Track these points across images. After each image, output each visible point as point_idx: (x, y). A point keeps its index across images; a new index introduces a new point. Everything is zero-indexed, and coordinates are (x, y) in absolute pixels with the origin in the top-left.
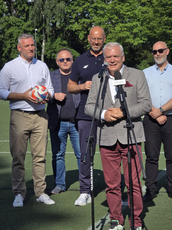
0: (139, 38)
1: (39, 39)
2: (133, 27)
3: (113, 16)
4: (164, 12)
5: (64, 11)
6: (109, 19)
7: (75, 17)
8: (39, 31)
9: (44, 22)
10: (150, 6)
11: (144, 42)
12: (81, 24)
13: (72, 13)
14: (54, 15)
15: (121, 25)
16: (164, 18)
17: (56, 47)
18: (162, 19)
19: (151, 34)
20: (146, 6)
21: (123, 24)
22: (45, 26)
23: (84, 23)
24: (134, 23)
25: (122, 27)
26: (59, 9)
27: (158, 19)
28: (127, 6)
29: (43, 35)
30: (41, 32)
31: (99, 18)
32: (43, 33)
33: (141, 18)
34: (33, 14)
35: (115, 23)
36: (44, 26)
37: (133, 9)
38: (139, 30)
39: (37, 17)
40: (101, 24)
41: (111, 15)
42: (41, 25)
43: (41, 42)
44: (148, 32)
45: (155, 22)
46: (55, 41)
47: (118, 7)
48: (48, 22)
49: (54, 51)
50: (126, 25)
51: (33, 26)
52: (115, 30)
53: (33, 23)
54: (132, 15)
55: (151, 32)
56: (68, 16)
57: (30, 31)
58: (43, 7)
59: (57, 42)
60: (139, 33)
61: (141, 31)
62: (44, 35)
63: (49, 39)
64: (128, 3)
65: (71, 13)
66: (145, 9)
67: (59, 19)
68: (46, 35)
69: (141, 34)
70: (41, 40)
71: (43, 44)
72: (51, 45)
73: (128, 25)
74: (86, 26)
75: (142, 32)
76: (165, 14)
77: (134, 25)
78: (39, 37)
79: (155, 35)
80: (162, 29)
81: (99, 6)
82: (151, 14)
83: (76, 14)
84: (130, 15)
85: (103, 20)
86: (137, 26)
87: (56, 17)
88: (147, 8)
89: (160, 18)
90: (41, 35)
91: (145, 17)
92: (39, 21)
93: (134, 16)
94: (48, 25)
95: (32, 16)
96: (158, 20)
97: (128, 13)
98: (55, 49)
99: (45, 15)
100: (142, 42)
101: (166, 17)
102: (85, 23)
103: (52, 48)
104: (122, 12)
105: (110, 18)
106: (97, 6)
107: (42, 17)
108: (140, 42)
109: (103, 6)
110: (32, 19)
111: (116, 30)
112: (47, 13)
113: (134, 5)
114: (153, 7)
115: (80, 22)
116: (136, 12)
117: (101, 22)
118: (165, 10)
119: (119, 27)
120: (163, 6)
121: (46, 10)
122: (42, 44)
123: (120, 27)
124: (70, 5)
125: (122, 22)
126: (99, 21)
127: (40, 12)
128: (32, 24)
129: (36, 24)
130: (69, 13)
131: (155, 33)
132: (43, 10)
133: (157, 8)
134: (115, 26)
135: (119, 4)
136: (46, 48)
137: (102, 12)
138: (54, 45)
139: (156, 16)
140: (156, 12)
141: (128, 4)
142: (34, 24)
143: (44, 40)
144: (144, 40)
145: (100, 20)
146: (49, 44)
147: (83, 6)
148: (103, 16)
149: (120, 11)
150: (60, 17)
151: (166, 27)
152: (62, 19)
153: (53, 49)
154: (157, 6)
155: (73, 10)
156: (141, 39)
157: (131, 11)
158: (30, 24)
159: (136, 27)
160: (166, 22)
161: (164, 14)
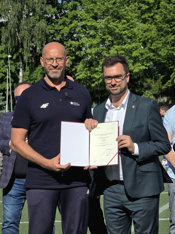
0: (139, 63)
1: (15, 68)
2: (132, 49)
3: (107, 36)
4: (170, 30)
5: (45, 32)
6: (101, 40)
7: (60, 39)
8: (14, 57)
9: (20, 46)
10: (151, 23)
11: (147, 68)
12: (67, 48)
13: (56, 34)
14: (33, 36)
15: (116, 47)
16: (170, 37)
17: (37, 77)
18: (168, 38)
19: (154, 57)
20: (147, 23)
21: (120, 46)
22: (22, 52)
23: (71, 46)
24: (134, 45)
25: (119, 50)
26: (39, 29)
27: (162, 38)
28: (124, 23)
29: (19, 63)
30: (17, 60)
31: (89, 39)
32: (20, 60)
33: (142, 38)
34: (6, 36)
35: (109, 45)
36: (20, 51)
37: (132, 27)
38: (140, 53)
39: (12, 41)
40: (92, 47)
41: (104, 35)
42: (17, 50)
43: (18, 71)
44: (151, 54)
45: (159, 42)
46: (35, 70)
47: (112, 25)
48: (25, 47)
49: (34, 82)
50: (124, 47)
51: (7, 51)
52: (109, 54)
53: (7, 48)
54: (130, 35)
55: (154, 55)
56: (50, 38)
57: (3, 58)
58: (18, 28)
59: (38, 71)
60: (140, 57)
61: (142, 54)
62: (21, 63)
63: (27, 68)
64: (125, 19)
65: (54, 33)
66: (146, 26)
67: (40, 42)
68: (24, 63)
69: (142, 58)
70: (17, 69)
71: (21, 74)
72: (30, 75)
73: (126, 47)
74: (74, 50)
75: (143, 56)
76: (171, 32)
77: (134, 47)
78: (15, 66)
79: (160, 58)
80: (168, 51)
81: (89, 24)
82: (153, 33)
83: (61, 36)
84: (128, 35)
85: (95, 42)
86: (136, 48)
87: (36, 39)
88: (149, 25)
89: (164, 38)
90: (18, 64)
91: (146, 37)
92: (15, 44)
93: (133, 36)
94: (26, 50)
95: (5, 39)
96: (162, 40)
97: (125, 32)
98: (36, 79)
99: (22, 37)
100: (144, 67)
101: (172, 35)
102: (73, 46)
103: (32, 78)
104: (117, 31)
105: (103, 39)
106: (86, 25)
107: (18, 41)
108: (141, 69)
109: (94, 24)
110: (6, 43)
111: (111, 53)
112: (24, 36)
113: (133, 22)
114: (156, 24)
115: (67, 45)
116: (135, 30)
117: (92, 44)
118: (171, 27)
119: (114, 49)
120: (168, 22)
121: (22, 32)
122: (19, 74)
123: (116, 50)
124: (53, 24)
125: (118, 44)
126: (90, 43)
127: (15, 34)
128: (5, 49)
129: (11, 49)
130: (52, 34)
131: (159, 56)
132: (19, 31)
133: (160, 25)
134: (109, 49)
135: (114, 21)
136: (24, 79)
137: (92, 32)
138: (34, 75)
139: (159, 35)
140: (160, 30)
141: (125, 21)
142: (9, 49)
143: (21, 69)
144: (146, 66)
145: (91, 41)
146: (28, 73)
147: (70, 26)
148: (94, 37)
149: (115, 30)
150: (40, 39)
151: (173, 48)
152: (43, 42)
153: (33, 80)
154: (160, 22)
155: (56, 30)
156: (143, 65)
157: (128, 29)
158: (3, 50)
159: (136, 50)
160: (173, 42)
161: (169, 32)
